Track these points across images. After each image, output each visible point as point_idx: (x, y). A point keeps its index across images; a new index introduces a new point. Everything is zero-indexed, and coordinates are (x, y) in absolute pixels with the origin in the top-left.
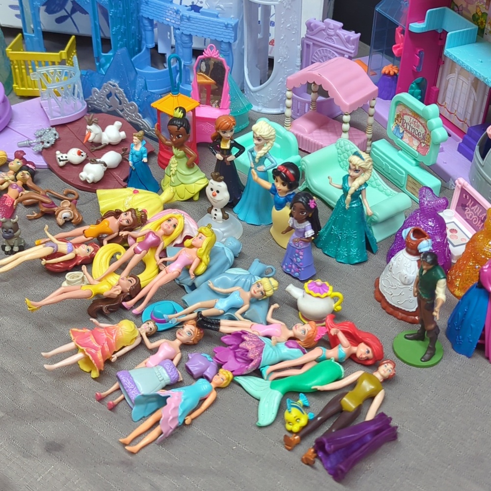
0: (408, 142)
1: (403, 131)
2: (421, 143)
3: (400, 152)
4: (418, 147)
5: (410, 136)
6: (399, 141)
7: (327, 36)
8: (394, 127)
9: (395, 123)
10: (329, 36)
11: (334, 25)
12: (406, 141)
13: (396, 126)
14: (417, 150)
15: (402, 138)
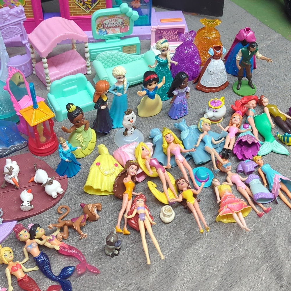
0: (113, 32)
1: (106, 30)
2: (121, 27)
3: (107, 41)
4: (120, 30)
5: (112, 28)
6: (105, 36)
7: (4, 20)
8: (98, 32)
9: (97, 30)
10: (5, 19)
11: (5, 11)
12: (110, 33)
13: (99, 31)
14: (121, 32)
15: (107, 33)
